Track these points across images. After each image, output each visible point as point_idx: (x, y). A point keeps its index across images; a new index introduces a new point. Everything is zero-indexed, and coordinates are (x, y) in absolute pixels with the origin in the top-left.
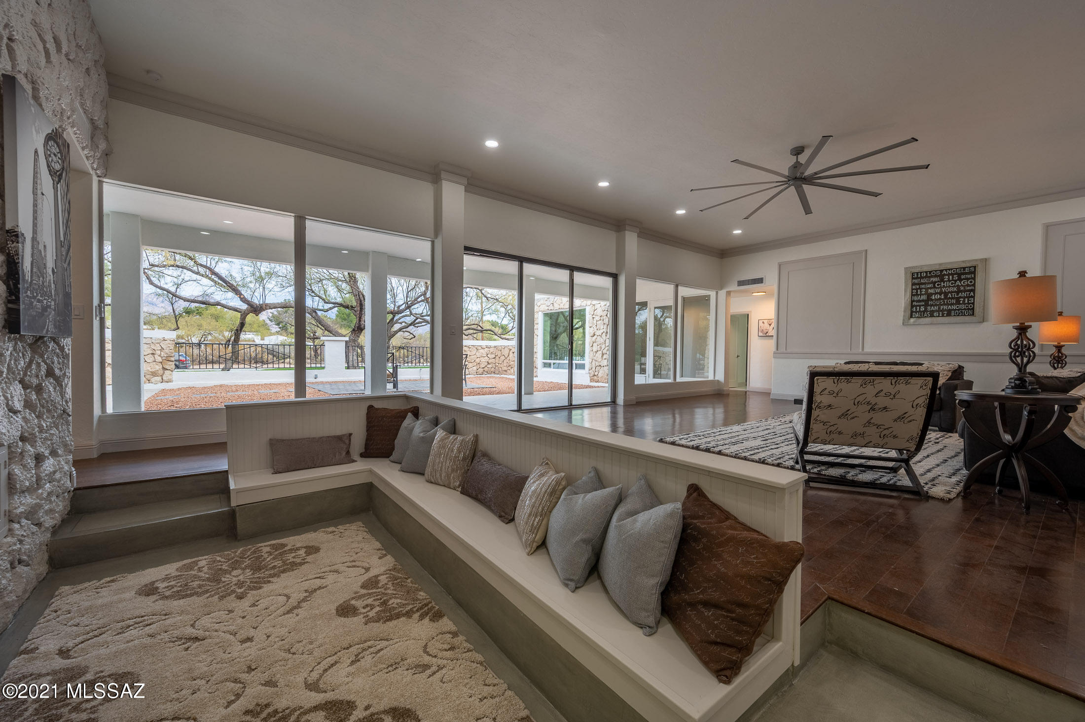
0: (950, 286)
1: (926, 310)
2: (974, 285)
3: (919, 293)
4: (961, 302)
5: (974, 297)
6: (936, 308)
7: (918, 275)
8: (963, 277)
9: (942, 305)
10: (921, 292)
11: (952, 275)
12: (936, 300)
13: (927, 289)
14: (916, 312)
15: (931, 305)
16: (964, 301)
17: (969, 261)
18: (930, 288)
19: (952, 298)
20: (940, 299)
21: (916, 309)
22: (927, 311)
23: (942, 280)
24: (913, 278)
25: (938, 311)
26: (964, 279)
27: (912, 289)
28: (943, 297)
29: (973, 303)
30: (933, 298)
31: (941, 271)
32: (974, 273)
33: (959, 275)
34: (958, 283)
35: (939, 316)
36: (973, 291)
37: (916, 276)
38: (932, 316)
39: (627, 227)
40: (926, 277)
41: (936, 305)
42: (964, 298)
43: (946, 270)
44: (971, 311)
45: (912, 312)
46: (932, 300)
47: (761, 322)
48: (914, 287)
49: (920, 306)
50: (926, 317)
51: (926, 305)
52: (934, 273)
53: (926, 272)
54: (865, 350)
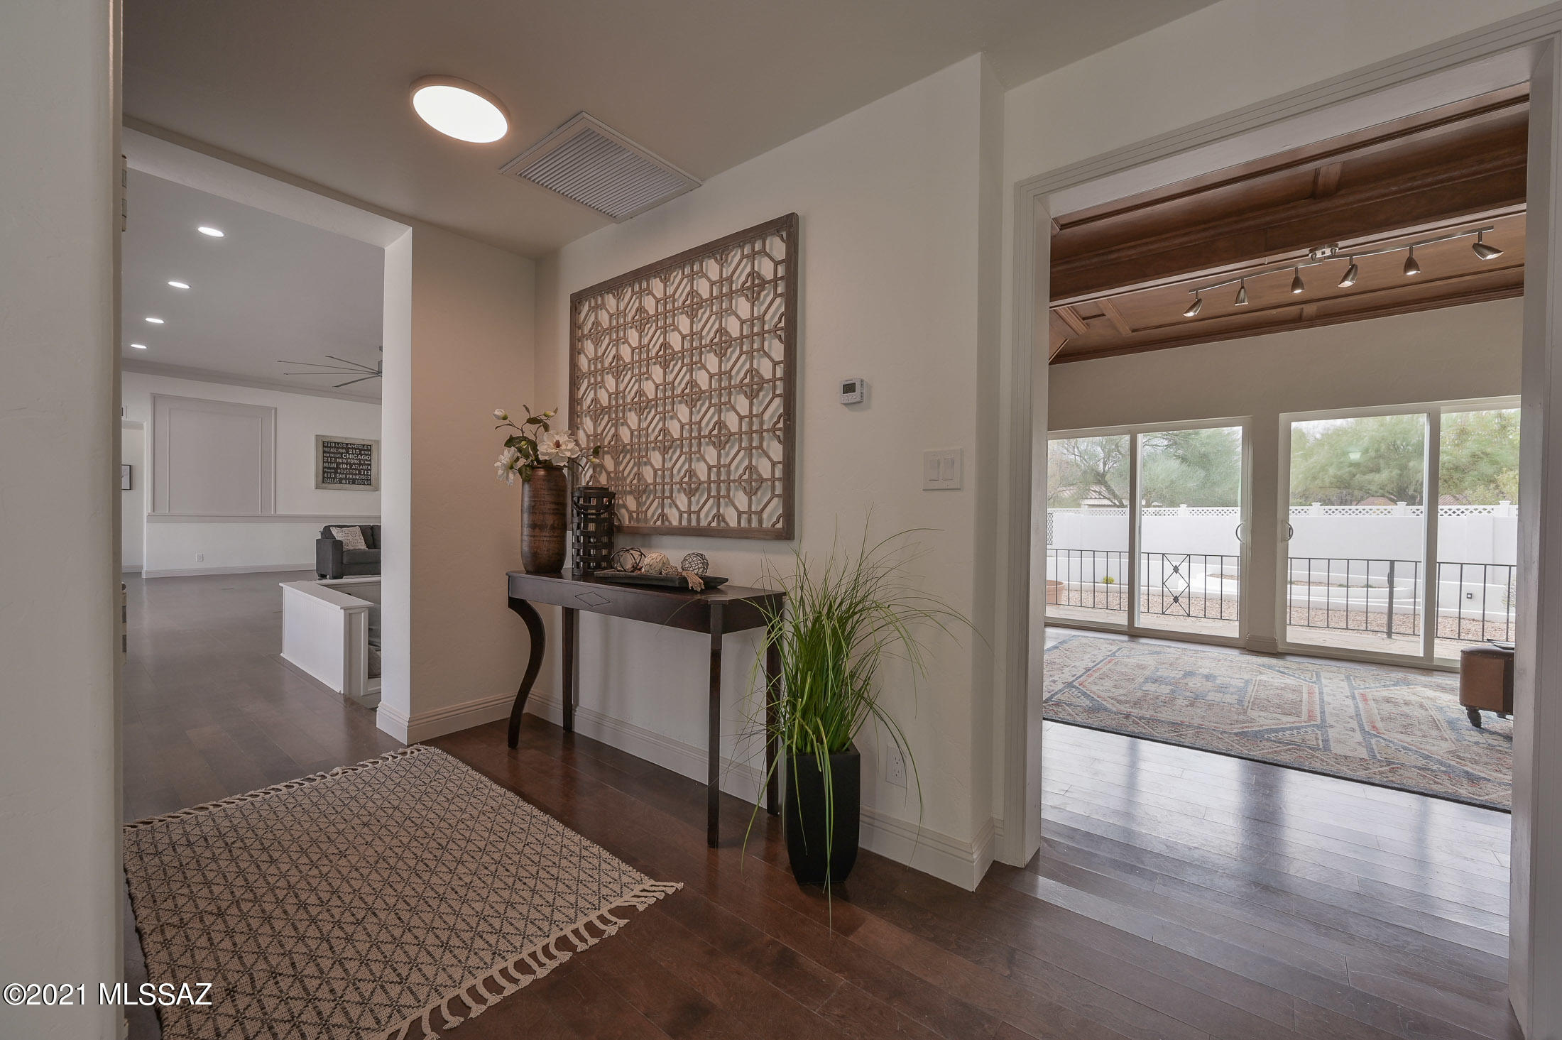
0: (354, 459)
1: (335, 478)
2: (370, 460)
3: (329, 461)
4: (362, 473)
5: (371, 471)
6: (344, 476)
7: (328, 444)
8: (363, 452)
9: (348, 474)
10: (331, 460)
11: (355, 449)
12: (343, 469)
13: (336, 458)
14: (327, 478)
15: (340, 473)
16: (364, 473)
17: (367, 440)
18: (339, 458)
19: (356, 469)
20: (346, 469)
21: (328, 475)
22: (337, 478)
23: (347, 452)
24: (324, 446)
25: (346, 479)
26: (363, 454)
27: (324, 457)
28: (348, 468)
29: (370, 475)
30: (341, 467)
31: (347, 444)
32: (370, 450)
33: (360, 450)
34: (359, 457)
35: (346, 484)
36: (370, 465)
37: (326, 445)
38: (341, 483)
40: (335, 447)
41: (343, 473)
42: (364, 470)
43: (350, 444)
44: (368, 481)
45: (324, 478)
46: (340, 469)
48: (325, 455)
49: (331, 473)
50: (335, 483)
51: (336, 473)
52: (341, 445)
53: (335, 443)
54: (278, 513)
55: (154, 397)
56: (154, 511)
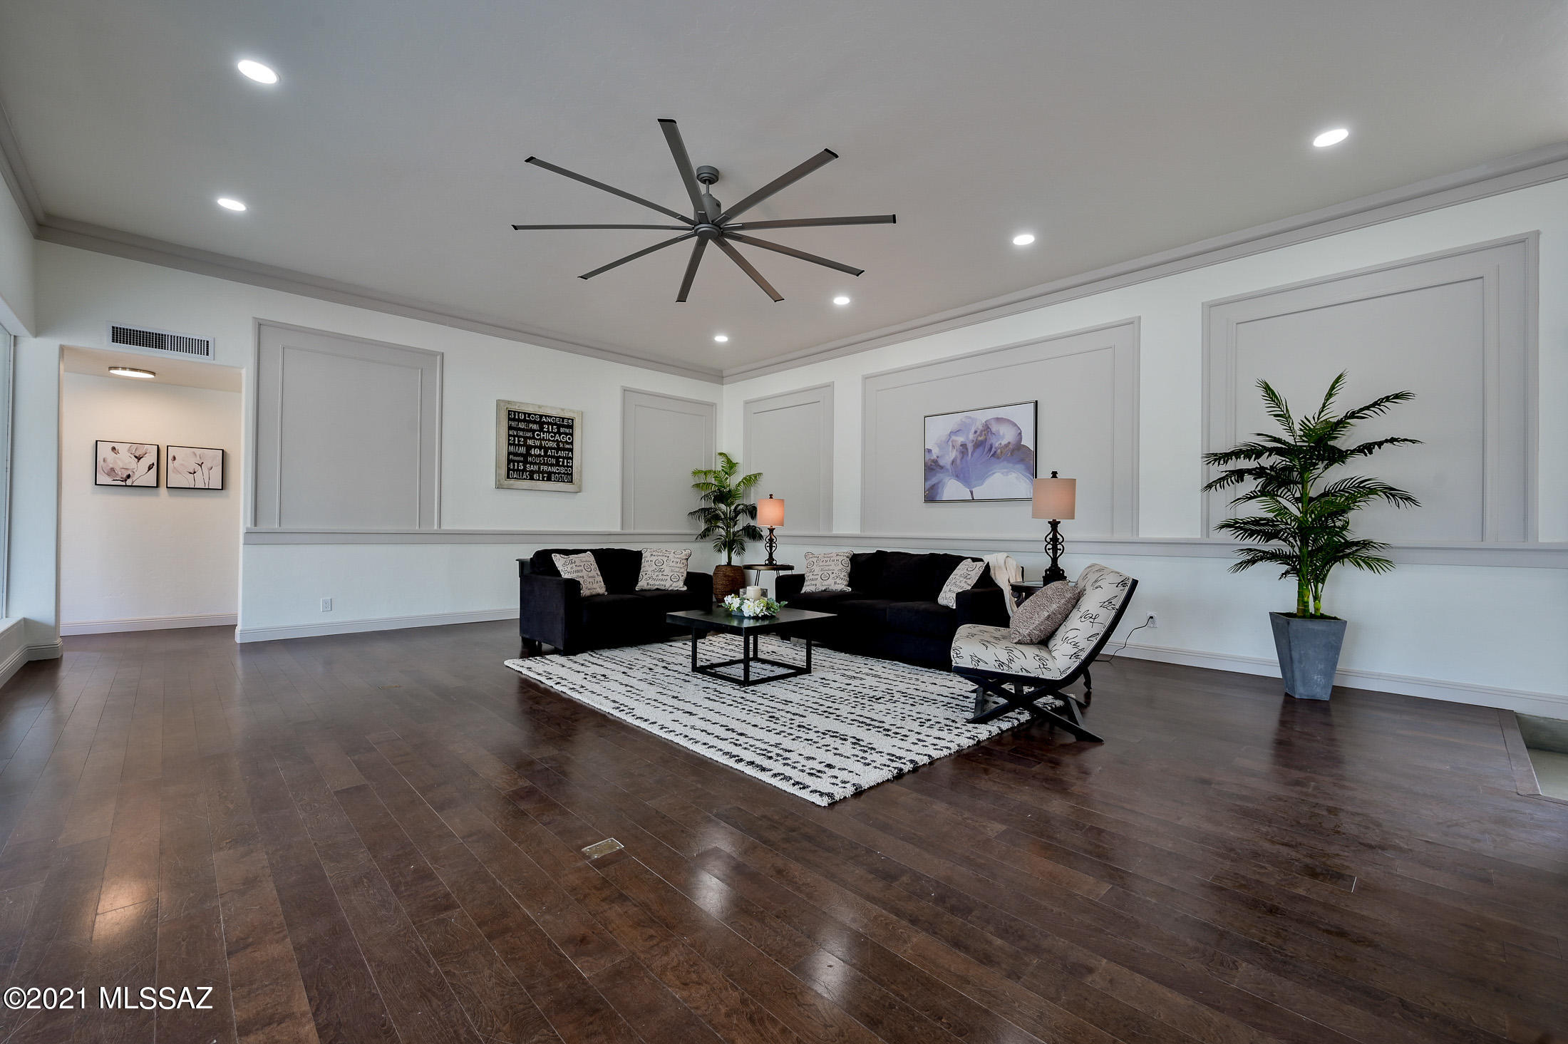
0: (549, 440)
1: (524, 470)
2: (572, 444)
3: (516, 443)
4: (561, 464)
5: (572, 459)
6: (536, 468)
7: (515, 415)
8: (562, 430)
9: (542, 464)
10: (519, 441)
11: (552, 424)
12: (536, 456)
13: (526, 438)
14: (514, 470)
15: (531, 463)
16: (563, 462)
17: (567, 411)
18: (530, 438)
19: (552, 457)
20: (540, 456)
21: (514, 465)
22: (527, 471)
23: (541, 430)
24: (510, 419)
25: (539, 472)
26: (563, 433)
27: (509, 436)
28: (542, 454)
29: (572, 467)
30: (533, 453)
31: (541, 416)
32: (572, 427)
33: (559, 426)
34: (557, 437)
35: (539, 480)
36: (571, 450)
37: (513, 416)
38: (532, 478)
40: (524, 420)
41: (536, 463)
42: (564, 458)
43: (546, 416)
44: (568, 477)
45: (509, 470)
46: (532, 456)
48: (511, 433)
49: (518, 462)
50: (525, 479)
51: (525, 462)
52: (533, 417)
53: (525, 414)
54: (443, 528)
55: (259, 325)
56: (255, 525)
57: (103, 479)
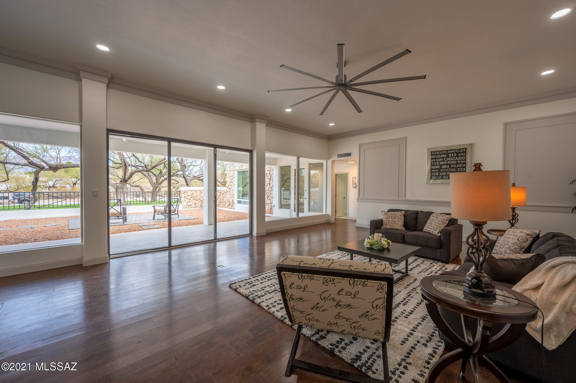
0: (452, 160)
1: (439, 175)
2: (465, 160)
3: (435, 164)
4: (459, 170)
5: (465, 167)
6: (445, 174)
7: (434, 153)
8: (459, 155)
9: (448, 172)
10: (436, 163)
11: (453, 153)
12: (445, 168)
13: (439, 162)
14: (434, 176)
15: (442, 172)
16: (460, 170)
17: (463, 145)
18: (441, 161)
19: (454, 168)
20: (447, 168)
21: (434, 174)
22: (440, 176)
23: (448, 157)
24: (432, 155)
26: (460, 156)
27: (432, 162)
28: (448, 167)
29: (465, 171)
30: (443, 167)
31: (447, 151)
32: (465, 152)
33: (457, 153)
34: (457, 158)
35: (446, 179)
36: (465, 163)
37: (433, 154)
38: (442, 178)
39: (257, 119)
40: (439, 154)
41: (445, 172)
42: (460, 168)
43: (450, 150)
45: (431, 176)
46: (442, 169)
47: (354, 178)
48: (432, 160)
49: (436, 172)
50: (439, 179)
51: (439, 172)
52: (443, 152)
53: (439, 151)
55: (360, 145)
56: (359, 197)
57: (354, 186)
